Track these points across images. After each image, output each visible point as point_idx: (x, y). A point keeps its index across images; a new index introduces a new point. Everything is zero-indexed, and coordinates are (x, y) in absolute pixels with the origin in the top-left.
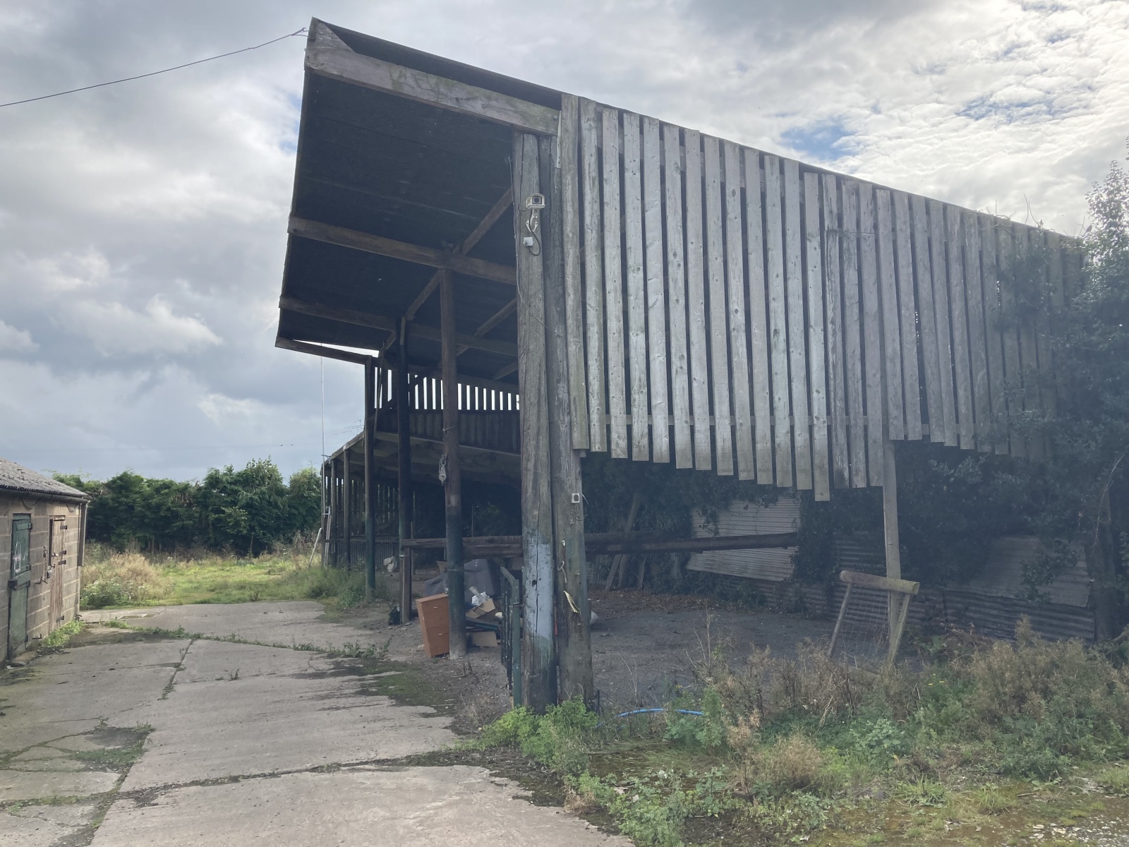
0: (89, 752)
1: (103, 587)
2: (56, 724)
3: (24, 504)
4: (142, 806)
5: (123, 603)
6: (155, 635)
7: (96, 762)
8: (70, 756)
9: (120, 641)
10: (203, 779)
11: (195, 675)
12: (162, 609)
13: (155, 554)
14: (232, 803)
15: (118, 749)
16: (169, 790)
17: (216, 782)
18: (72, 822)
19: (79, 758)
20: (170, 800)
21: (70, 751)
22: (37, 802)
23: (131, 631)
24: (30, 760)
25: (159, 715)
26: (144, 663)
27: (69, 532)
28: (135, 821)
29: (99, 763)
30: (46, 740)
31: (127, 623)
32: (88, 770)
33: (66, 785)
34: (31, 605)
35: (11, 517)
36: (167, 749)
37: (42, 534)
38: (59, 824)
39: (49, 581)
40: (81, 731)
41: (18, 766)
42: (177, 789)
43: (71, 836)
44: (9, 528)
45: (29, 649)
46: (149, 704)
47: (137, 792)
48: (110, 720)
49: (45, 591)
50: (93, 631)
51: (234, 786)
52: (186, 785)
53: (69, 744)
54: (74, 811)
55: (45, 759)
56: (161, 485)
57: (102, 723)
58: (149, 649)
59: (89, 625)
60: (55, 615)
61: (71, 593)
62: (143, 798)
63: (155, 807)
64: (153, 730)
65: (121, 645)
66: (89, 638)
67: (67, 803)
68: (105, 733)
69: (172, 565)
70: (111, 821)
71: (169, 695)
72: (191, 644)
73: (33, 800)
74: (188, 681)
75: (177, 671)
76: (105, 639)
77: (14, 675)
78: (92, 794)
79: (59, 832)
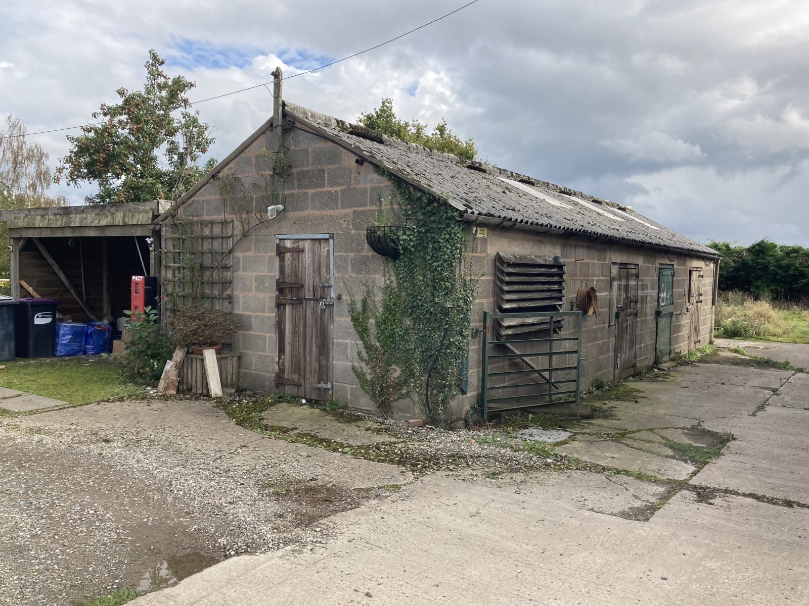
0: (680, 444)
1: (734, 323)
2: (667, 417)
3: (668, 258)
4: (700, 501)
5: (749, 337)
6: (765, 364)
7: (682, 453)
8: (665, 444)
9: (737, 364)
10: (760, 494)
11: (787, 402)
12: (779, 344)
13: (784, 303)
14: (779, 526)
15: (703, 447)
16: (728, 495)
17: (771, 501)
18: (644, 497)
19: (671, 447)
20: (725, 504)
21: (667, 440)
22: (627, 473)
23: (748, 358)
24: (637, 440)
25: (744, 427)
26: (749, 384)
27: (705, 280)
28: (689, 513)
29: (684, 454)
30: (654, 428)
31: (746, 352)
32: (673, 457)
33: (652, 466)
34: (674, 330)
35: (657, 265)
36: (741, 459)
37: (683, 280)
38: (634, 496)
39: (688, 314)
40: (681, 426)
41: (628, 442)
42: (734, 496)
43: (638, 509)
44: (656, 273)
45: (673, 360)
46: (740, 417)
47: (701, 488)
48: (705, 422)
49: (685, 321)
50: (721, 353)
51: (786, 510)
52: (744, 495)
53: (668, 434)
54: (649, 488)
55: (648, 441)
56: (791, 250)
57: (699, 424)
58: (757, 373)
59: (719, 349)
60: (693, 338)
61: (706, 324)
62: (704, 495)
63: (711, 506)
64: (734, 439)
65: (736, 367)
66: (716, 359)
67: (647, 480)
68: (698, 432)
69: (797, 313)
70: (671, 506)
71: (759, 413)
72: (793, 375)
73: (625, 471)
74: (779, 405)
75: (774, 395)
76: (727, 361)
77: (657, 376)
78: (668, 479)
79: (631, 502)
